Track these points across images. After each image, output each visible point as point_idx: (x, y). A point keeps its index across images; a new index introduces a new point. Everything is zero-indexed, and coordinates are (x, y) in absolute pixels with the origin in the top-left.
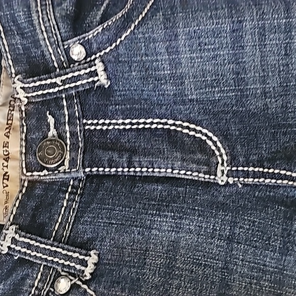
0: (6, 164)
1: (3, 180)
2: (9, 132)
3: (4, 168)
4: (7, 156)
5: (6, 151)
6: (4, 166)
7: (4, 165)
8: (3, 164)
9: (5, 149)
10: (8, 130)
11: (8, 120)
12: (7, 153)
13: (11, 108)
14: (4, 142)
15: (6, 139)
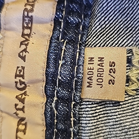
0: (20, 106)
1: (17, 132)
2: (25, 50)
3: (18, 112)
4: (23, 92)
5: (22, 83)
6: (17, 109)
7: (18, 107)
8: (16, 105)
9: (18, 79)
10: (23, 47)
11: (24, 28)
12: (23, 85)
13: (29, 7)
14: (18, 67)
15: (21, 63)
